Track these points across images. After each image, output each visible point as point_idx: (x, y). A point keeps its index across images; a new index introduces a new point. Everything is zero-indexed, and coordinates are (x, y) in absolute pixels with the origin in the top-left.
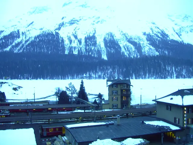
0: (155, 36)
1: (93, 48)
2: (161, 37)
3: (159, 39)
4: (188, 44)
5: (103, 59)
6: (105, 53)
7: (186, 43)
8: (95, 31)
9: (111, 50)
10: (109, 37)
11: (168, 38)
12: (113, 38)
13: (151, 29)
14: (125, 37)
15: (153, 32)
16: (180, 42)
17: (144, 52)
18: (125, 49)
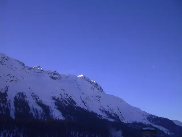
0: (63, 101)
1: (2, 106)
2: (69, 103)
3: (66, 104)
4: (92, 112)
5: (11, 117)
6: (14, 112)
7: (91, 111)
8: (7, 89)
9: (20, 109)
10: (20, 97)
11: (75, 105)
12: (24, 99)
13: (60, 95)
14: (35, 99)
15: (62, 97)
16: (86, 110)
17: (52, 115)
18: (34, 110)
